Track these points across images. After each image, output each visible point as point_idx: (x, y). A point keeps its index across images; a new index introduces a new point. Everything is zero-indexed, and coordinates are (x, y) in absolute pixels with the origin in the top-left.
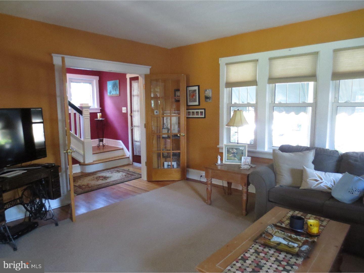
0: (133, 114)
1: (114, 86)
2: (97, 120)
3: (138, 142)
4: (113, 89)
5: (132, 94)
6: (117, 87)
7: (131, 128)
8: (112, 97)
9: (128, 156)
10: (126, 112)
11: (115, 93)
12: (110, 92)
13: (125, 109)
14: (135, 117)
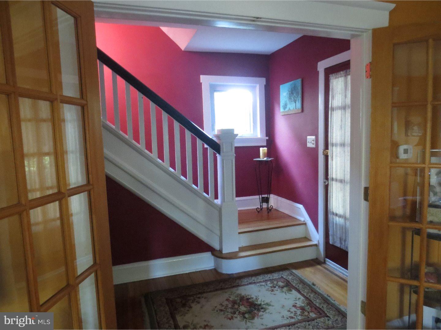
0: (329, 152)
1: (292, 92)
2: (260, 161)
3: (340, 216)
4: (290, 98)
5: (330, 106)
6: (297, 93)
7: (325, 182)
8: (287, 116)
9: (315, 242)
10: (314, 146)
11: (294, 106)
12: (285, 107)
13: (313, 141)
14: (334, 159)
